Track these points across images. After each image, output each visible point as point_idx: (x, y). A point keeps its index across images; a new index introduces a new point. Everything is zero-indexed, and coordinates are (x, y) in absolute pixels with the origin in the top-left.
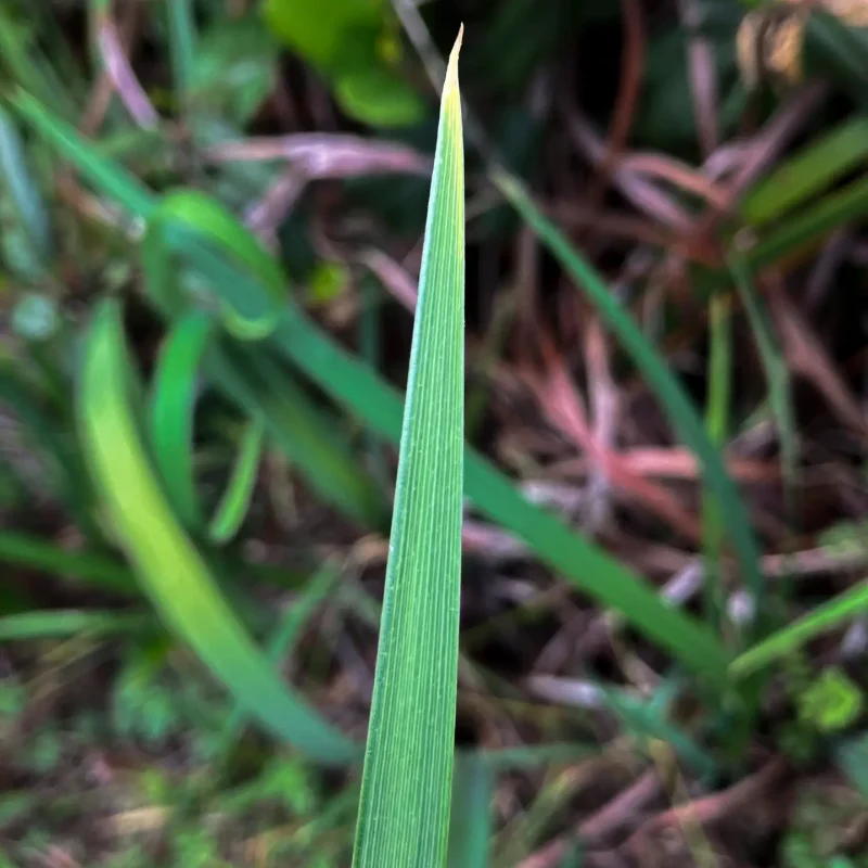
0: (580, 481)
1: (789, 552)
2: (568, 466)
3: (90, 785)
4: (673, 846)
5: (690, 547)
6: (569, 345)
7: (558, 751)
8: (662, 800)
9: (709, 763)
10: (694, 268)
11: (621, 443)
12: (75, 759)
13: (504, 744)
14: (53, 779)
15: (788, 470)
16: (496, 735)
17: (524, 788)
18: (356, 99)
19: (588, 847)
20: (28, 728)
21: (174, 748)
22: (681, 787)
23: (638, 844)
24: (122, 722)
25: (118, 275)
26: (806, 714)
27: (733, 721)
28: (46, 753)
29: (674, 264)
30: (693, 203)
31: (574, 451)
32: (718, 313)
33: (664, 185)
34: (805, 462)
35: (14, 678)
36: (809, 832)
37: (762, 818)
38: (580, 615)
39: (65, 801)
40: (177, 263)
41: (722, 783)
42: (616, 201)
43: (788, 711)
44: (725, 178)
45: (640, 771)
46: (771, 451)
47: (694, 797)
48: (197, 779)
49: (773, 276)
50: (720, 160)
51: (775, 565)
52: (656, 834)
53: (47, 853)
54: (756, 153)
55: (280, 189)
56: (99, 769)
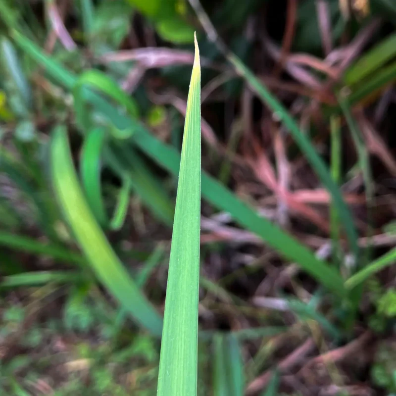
0: (274, 206)
1: (371, 236)
2: (269, 200)
3: (55, 352)
4: (321, 372)
5: (325, 235)
6: (267, 145)
7: (267, 331)
8: (316, 352)
9: (337, 334)
10: (323, 106)
11: (292, 188)
12: (48, 341)
13: (242, 327)
14: (38, 350)
15: (369, 198)
16: (239, 324)
17: (252, 348)
18: (167, 31)
19: (282, 374)
20: (27, 326)
21: (92, 334)
22: (324, 345)
23: (305, 372)
24: (68, 323)
25: (62, 116)
26: (380, 309)
27: (347, 313)
28: (35, 338)
29: (314, 105)
30: (321, 76)
31: (270, 192)
32: (334, 127)
33: (307, 68)
34: (377, 195)
35: (20, 304)
36: (384, 364)
37: (362, 359)
38: (276, 269)
39: (44, 359)
40: (89, 107)
41: (342, 343)
42: (286, 77)
43: (372, 309)
44: (336, 64)
45: (305, 338)
46: (361, 190)
47: (330, 349)
48: (104, 348)
49: (360, 108)
50: (333, 56)
51: (364, 242)
52: (313, 368)
53: (36, 382)
54: (350, 52)
55: (134, 74)
56: (59, 345)
